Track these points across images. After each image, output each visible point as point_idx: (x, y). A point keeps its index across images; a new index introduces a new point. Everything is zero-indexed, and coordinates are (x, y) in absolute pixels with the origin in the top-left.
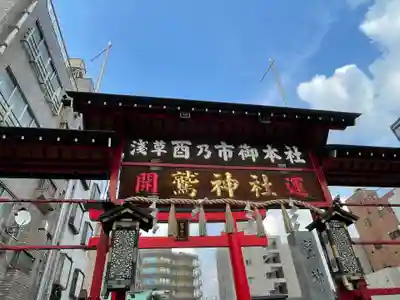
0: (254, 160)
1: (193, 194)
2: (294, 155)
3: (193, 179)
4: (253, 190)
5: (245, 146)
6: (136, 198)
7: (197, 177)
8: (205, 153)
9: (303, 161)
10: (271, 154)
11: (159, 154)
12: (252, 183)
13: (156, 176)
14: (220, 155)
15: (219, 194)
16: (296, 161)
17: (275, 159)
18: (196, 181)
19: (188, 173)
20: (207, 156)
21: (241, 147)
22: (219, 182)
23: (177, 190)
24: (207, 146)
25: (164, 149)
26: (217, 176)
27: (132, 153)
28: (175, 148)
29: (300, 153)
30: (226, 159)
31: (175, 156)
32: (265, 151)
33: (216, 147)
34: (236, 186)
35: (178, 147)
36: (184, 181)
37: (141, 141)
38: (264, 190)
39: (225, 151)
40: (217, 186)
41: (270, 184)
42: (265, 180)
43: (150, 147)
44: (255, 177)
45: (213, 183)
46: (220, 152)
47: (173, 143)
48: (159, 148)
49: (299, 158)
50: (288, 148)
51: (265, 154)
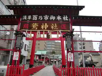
0: (54, 20)
1: (36, 29)
2: (65, 18)
3: (37, 25)
4: (52, 28)
5: (52, 16)
6: (23, 30)
7: (38, 25)
8: (41, 18)
9: (68, 20)
10: (59, 18)
11: (29, 19)
12: (52, 26)
13: (28, 24)
14: (45, 19)
15: (43, 29)
16: (66, 20)
17: (60, 19)
18: (38, 26)
19: (36, 24)
20: (41, 19)
21: (51, 16)
22: (43, 26)
23: (33, 28)
24: (42, 16)
25: (31, 17)
26: (43, 24)
27: (23, 19)
28: (33, 17)
29: (67, 17)
30: (46, 20)
31: (33, 19)
32: (57, 17)
33: (44, 16)
34: (47, 26)
35: (34, 17)
36: (35, 25)
37: (25, 16)
38: (55, 28)
39: (46, 17)
40: (42, 27)
41: (57, 26)
42: (56, 25)
43: (27, 17)
44: (53, 24)
45: (42, 26)
46: (45, 18)
47: (33, 16)
48: (30, 17)
49: (67, 19)
50: (64, 16)
51: (57, 18)
